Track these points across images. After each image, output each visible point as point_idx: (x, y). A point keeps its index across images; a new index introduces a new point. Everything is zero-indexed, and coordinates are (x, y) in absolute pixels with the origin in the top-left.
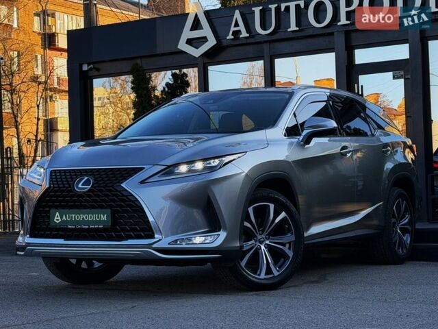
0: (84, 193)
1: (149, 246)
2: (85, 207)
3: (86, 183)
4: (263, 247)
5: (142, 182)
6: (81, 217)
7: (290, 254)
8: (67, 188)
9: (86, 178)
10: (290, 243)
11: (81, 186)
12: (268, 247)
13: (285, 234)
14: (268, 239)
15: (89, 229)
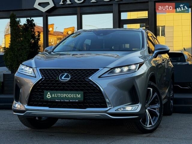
0: (66, 82)
1: (106, 112)
2: (66, 90)
3: (66, 77)
4: (147, 111)
5: (99, 77)
6: (64, 95)
7: (158, 114)
8: (55, 79)
9: (66, 74)
10: (158, 108)
11: (64, 78)
12: (149, 110)
13: (156, 104)
14: (149, 106)
15: (69, 102)
